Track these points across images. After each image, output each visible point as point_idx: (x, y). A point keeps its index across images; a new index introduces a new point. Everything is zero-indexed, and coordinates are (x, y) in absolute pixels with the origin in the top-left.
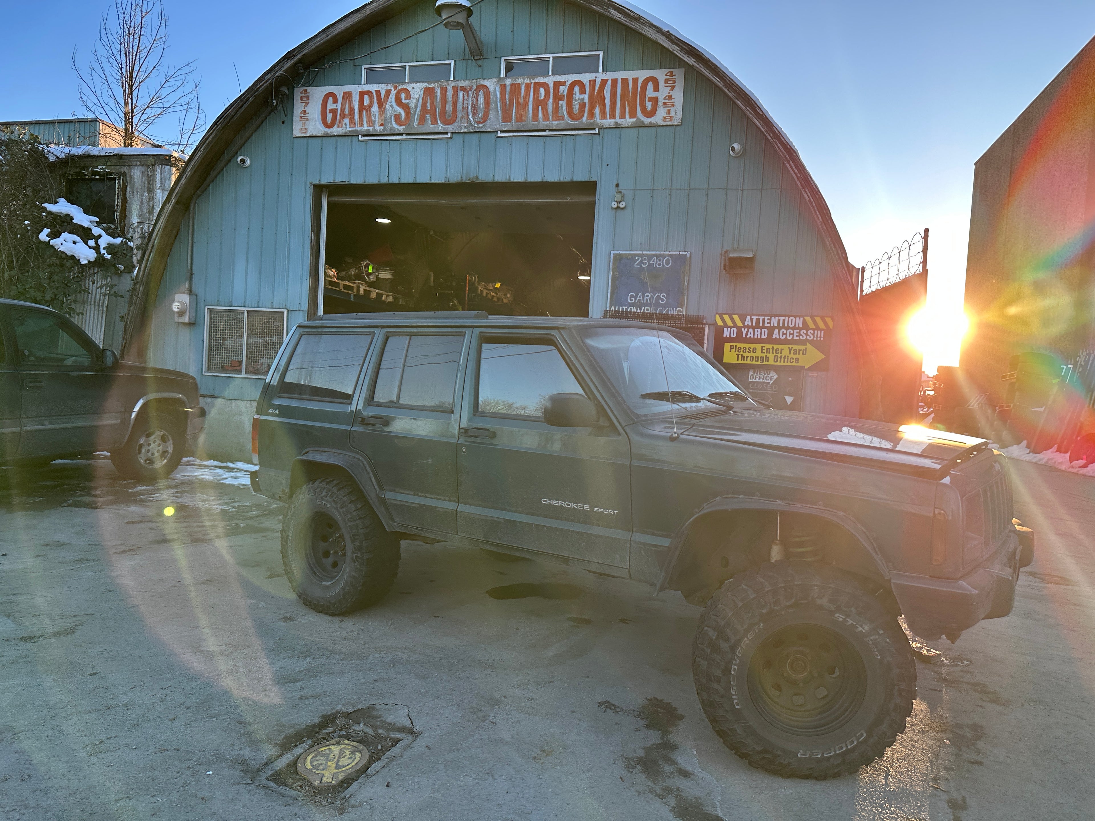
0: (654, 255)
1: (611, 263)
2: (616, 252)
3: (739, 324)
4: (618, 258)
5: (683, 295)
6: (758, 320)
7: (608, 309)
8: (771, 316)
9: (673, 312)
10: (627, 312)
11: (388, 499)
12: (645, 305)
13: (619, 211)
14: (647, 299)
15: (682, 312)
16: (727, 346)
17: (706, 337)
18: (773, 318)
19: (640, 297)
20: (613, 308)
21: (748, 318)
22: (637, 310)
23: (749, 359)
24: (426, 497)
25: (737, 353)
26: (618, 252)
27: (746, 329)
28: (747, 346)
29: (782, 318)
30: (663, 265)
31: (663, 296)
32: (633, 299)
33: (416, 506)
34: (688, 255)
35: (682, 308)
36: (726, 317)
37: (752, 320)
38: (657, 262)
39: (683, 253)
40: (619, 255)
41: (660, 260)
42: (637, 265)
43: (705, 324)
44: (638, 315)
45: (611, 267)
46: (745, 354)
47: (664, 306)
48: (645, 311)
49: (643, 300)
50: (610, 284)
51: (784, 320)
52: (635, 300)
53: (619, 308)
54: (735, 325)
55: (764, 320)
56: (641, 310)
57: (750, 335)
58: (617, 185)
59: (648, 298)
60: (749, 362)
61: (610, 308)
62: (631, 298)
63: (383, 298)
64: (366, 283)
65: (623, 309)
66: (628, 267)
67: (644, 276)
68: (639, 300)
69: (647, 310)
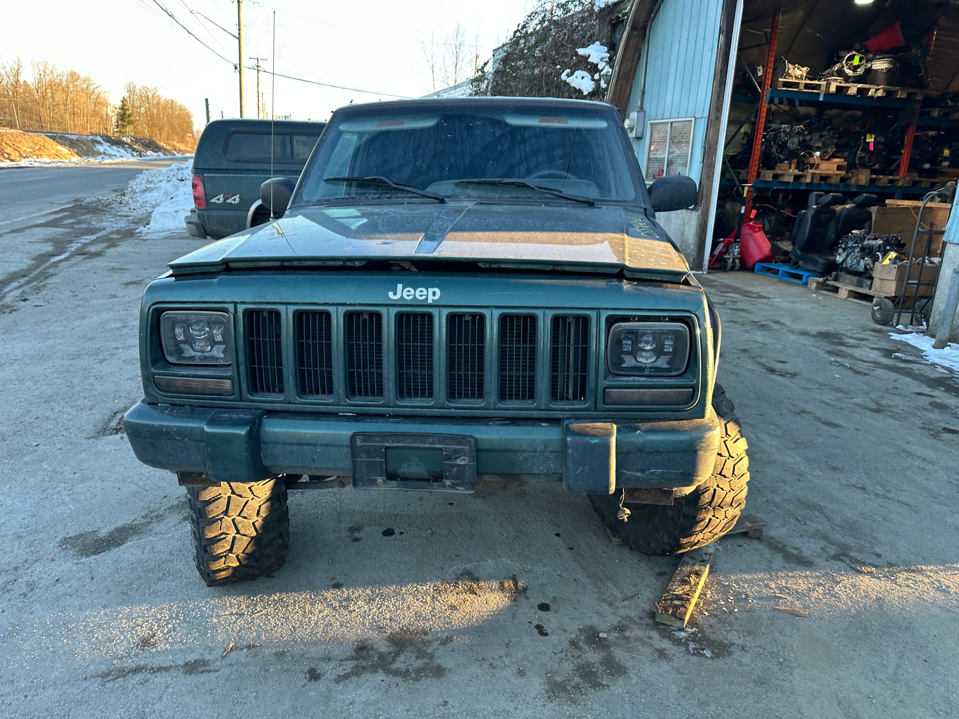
63: (870, 94)
64: (847, 79)
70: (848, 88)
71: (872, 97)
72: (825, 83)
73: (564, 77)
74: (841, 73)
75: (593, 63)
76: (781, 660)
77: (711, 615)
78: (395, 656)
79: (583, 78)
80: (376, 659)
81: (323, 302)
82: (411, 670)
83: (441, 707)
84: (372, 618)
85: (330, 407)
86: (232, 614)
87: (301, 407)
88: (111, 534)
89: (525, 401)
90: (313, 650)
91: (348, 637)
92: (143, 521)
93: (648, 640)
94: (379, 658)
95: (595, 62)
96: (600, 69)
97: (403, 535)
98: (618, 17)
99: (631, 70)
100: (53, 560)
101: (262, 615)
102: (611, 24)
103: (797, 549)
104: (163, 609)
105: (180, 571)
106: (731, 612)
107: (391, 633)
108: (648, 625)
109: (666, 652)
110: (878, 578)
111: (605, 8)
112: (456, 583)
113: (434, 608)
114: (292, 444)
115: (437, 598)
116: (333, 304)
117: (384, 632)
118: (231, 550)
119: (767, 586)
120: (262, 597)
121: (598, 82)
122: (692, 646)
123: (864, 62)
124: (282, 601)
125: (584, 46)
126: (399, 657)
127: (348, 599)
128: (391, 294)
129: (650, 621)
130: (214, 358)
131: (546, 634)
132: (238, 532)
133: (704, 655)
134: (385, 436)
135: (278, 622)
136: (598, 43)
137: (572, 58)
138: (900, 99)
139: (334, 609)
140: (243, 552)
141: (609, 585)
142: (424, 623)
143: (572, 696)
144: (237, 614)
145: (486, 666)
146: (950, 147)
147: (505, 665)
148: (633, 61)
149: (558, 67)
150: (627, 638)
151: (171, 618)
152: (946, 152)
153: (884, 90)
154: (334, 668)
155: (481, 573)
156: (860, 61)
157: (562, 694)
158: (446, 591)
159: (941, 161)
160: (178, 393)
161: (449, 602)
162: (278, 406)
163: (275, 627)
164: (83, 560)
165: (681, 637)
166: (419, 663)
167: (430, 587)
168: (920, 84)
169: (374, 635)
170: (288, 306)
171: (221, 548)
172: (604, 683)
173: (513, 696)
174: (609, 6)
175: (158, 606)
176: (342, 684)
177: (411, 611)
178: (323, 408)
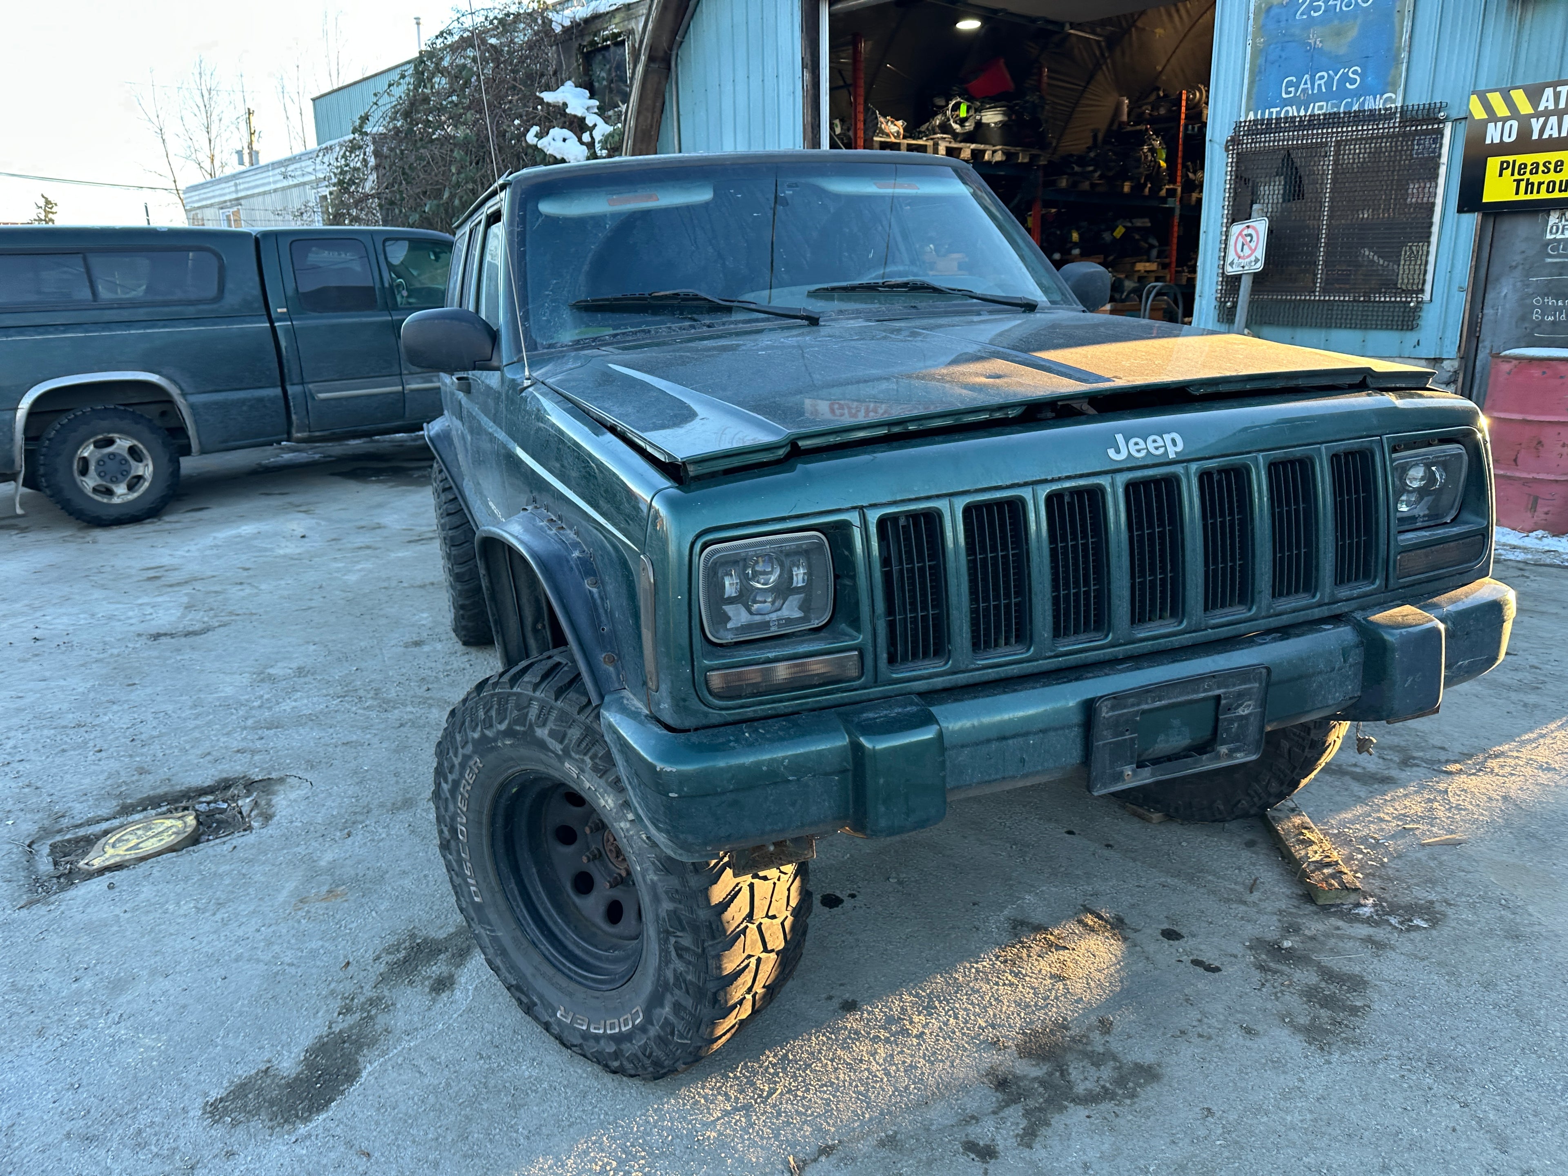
1: (1251, 21)
3: (1525, 107)
4: (1265, 11)
5: (1399, 62)
7: (1242, 118)
9: (1374, 103)
10: (1278, 119)
12: (1315, 99)
14: (1320, 85)
15: (1394, 101)
16: (1493, 164)
17: (1445, 150)
19: (1306, 83)
20: (1251, 116)
21: (1549, 92)
22: (1299, 112)
23: (1544, 187)
25: (1517, 177)
27: (1542, 120)
28: (1541, 158)
30: (1356, 4)
32: (1292, 89)
35: (1395, 93)
36: (1495, 99)
37: (1557, 96)
38: (1342, 1)
42: (1302, 14)
43: (1443, 121)
44: (1303, 121)
45: (1250, 29)
46: (1535, 179)
47: (1357, 94)
48: (1316, 112)
49: (1313, 89)
50: (1247, 66)
52: (1296, 91)
53: (1263, 113)
54: (1514, 113)
56: (1306, 110)
57: (1552, 131)
60: (1544, 195)
61: (1247, 116)
62: (1287, 87)
63: (986, 157)
64: (955, 136)
65: (1271, 113)
66: (1283, 24)
67: (1315, 39)
68: (1304, 90)
69: (1319, 108)
70: (960, 149)
71: (989, 162)
72: (930, 143)
73: (531, 138)
74: (945, 128)
75: (575, 116)
76: (1503, 902)
77: (1367, 876)
78: (1062, 1075)
79: (564, 140)
80: (1041, 1090)
81: (1009, 483)
82: (1108, 1085)
83: (1210, 1119)
84: (963, 1034)
85: (1025, 665)
86: (726, 1113)
87: (977, 676)
88: (310, 1064)
89: (1291, 598)
90: (931, 1114)
91: (961, 1075)
92: (351, 1019)
93: (1339, 932)
94: (1045, 1088)
95: (579, 115)
96: (591, 125)
97: (859, 897)
98: (593, 43)
99: (652, 126)
100: (230, 1154)
101: (781, 1094)
102: (582, 52)
103: (1355, 765)
104: (586, 1153)
105: (539, 1080)
106: (1383, 864)
107: (1017, 1046)
108: (1316, 913)
109: (1377, 939)
110: (1474, 774)
111: (571, 27)
112: (1021, 942)
113: (1033, 988)
114: (989, 741)
115: (1020, 972)
116: (1026, 484)
117: (1005, 1047)
118: (750, 990)
119: (1381, 820)
120: (745, 1066)
121: (591, 145)
122: (1393, 921)
123: (972, 112)
124: (790, 1061)
125: (548, 88)
126: (1069, 1074)
127: (890, 1020)
128: (1111, 453)
129: (1311, 908)
130: (789, 621)
131: (1217, 970)
132: (766, 950)
133: (1418, 927)
134: (1145, 692)
135: (826, 1096)
136: (569, 84)
137: (535, 108)
138: (1022, 163)
139: (887, 1040)
140: (764, 987)
141: (1210, 878)
142: (1046, 1014)
143: (1343, 1035)
144: (736, 1109)
145: (1196, 1040)
146: (1077, 230)
147: (1220, 1029)
148: (653, 112)
149: (517, 122)
150: (1313, 938)
151: (621, 1162)
152: (1075, 236)
153: (1003, 153)
154: (997, 1128)
155: (1037, 917)
156: (968, 112)
157: (1330, 1038)
158: (1021, 958)
159: (1071, 249)
160: (754, 695)
161: (1043, 972)
162: (939, 682)
163: (828, 1105)
164: (302, 1129)
165: (1368, 914)
166: (1107, 1073)
167: (991, 960)
168: (1043, 144)
169: (992, 1058)
170: (953, 499)
171: (738, 991)
172: (1358, 1004)
173: (1278, 1065)
174: (578, 25)
175: (570, 1150)
176: (1037, 1146)
177: (1006, 1003)
178: (1014, 670)
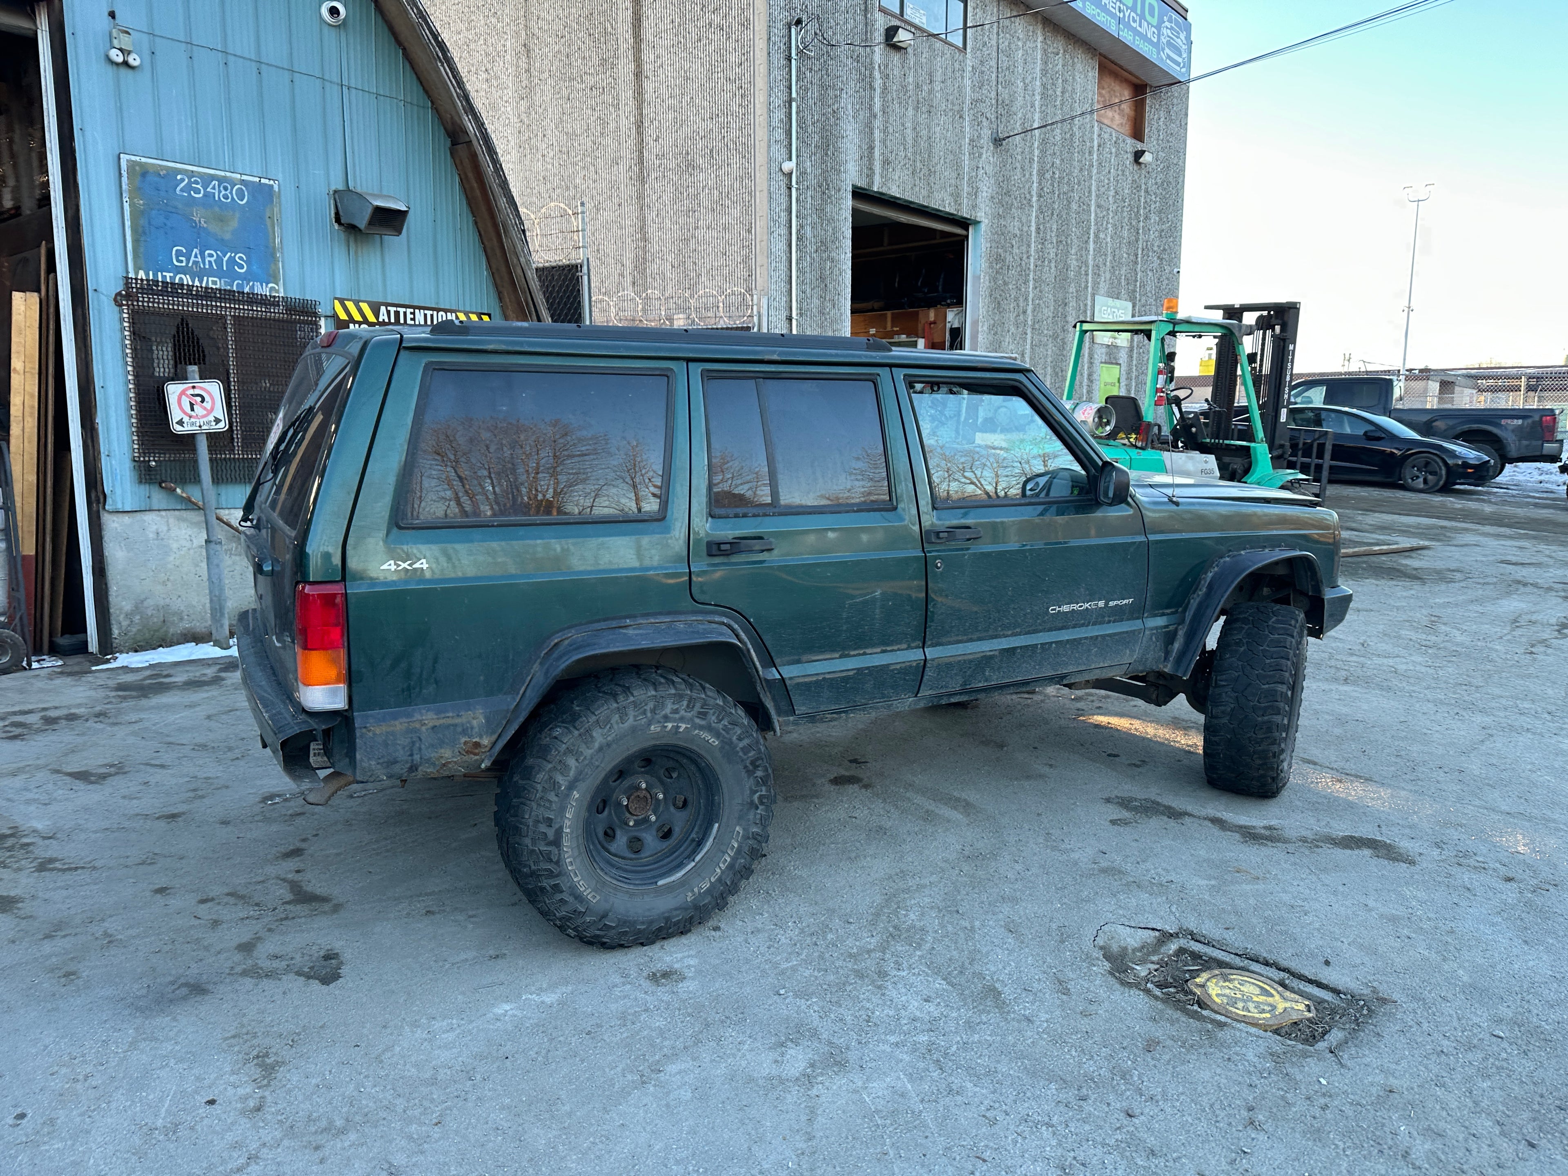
0: (213, 177)
1: (125, 179)
2: (133, 158)
3: (372, 318)
4: (140, 173)
5: (275, 260)
6: (397, 314)
7: (132, 275)
8: (414, 307)
9: (262, 289)
10: (173, 284)
11: (791, 678)
12: (210, 273)
13: (123, 71)
14: (210, 262)
15: (277, 291)
18: (417, 311)
20: (142, 275)
21: (383, 309)
22: (193, 282)
24: (865, 654)
26: (138, 158)
29: (429, 313)
30: (233, 198)
31: (240, 258)
32: (182, 259)
33: (851, 673)
34: (276, 188)
35: (277, 285)
36: (350, 305)
37: (388, 312)
38: (220, 192)
39: (267, 181)
40: (140, 164)
41: (226, 189)
42: (181, 190)
43: (318, 316)
44: (197, 291)
45: (124, 187)
47: (246, 278)
48: (210, 285)
49: (204, 264)
50: (128, 223)
51: (432, 316)
53: (155, 275)
54: (365, 321)
55: (405, 313)
56: (201, 282)
58: (112, 15)
59: (212, 259)
61: (137, 273)
62: (177, 256)
65: (164, 277)
66: (163, 193)
67: (198, 216)
68: (194, 262)
69: (213, 282)
